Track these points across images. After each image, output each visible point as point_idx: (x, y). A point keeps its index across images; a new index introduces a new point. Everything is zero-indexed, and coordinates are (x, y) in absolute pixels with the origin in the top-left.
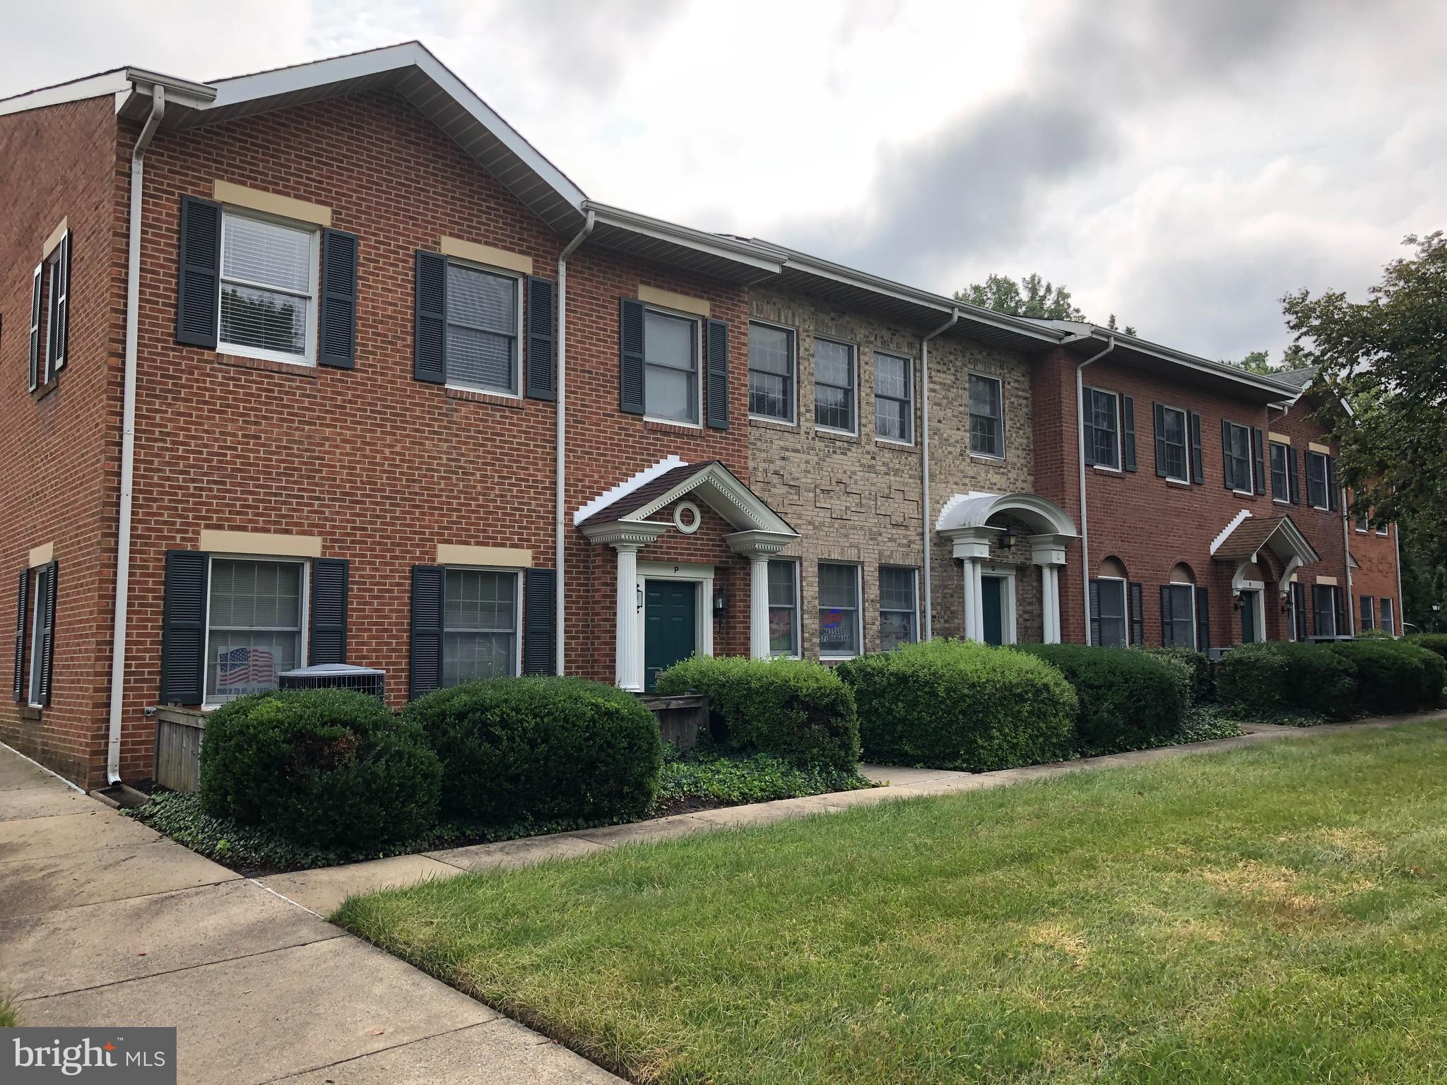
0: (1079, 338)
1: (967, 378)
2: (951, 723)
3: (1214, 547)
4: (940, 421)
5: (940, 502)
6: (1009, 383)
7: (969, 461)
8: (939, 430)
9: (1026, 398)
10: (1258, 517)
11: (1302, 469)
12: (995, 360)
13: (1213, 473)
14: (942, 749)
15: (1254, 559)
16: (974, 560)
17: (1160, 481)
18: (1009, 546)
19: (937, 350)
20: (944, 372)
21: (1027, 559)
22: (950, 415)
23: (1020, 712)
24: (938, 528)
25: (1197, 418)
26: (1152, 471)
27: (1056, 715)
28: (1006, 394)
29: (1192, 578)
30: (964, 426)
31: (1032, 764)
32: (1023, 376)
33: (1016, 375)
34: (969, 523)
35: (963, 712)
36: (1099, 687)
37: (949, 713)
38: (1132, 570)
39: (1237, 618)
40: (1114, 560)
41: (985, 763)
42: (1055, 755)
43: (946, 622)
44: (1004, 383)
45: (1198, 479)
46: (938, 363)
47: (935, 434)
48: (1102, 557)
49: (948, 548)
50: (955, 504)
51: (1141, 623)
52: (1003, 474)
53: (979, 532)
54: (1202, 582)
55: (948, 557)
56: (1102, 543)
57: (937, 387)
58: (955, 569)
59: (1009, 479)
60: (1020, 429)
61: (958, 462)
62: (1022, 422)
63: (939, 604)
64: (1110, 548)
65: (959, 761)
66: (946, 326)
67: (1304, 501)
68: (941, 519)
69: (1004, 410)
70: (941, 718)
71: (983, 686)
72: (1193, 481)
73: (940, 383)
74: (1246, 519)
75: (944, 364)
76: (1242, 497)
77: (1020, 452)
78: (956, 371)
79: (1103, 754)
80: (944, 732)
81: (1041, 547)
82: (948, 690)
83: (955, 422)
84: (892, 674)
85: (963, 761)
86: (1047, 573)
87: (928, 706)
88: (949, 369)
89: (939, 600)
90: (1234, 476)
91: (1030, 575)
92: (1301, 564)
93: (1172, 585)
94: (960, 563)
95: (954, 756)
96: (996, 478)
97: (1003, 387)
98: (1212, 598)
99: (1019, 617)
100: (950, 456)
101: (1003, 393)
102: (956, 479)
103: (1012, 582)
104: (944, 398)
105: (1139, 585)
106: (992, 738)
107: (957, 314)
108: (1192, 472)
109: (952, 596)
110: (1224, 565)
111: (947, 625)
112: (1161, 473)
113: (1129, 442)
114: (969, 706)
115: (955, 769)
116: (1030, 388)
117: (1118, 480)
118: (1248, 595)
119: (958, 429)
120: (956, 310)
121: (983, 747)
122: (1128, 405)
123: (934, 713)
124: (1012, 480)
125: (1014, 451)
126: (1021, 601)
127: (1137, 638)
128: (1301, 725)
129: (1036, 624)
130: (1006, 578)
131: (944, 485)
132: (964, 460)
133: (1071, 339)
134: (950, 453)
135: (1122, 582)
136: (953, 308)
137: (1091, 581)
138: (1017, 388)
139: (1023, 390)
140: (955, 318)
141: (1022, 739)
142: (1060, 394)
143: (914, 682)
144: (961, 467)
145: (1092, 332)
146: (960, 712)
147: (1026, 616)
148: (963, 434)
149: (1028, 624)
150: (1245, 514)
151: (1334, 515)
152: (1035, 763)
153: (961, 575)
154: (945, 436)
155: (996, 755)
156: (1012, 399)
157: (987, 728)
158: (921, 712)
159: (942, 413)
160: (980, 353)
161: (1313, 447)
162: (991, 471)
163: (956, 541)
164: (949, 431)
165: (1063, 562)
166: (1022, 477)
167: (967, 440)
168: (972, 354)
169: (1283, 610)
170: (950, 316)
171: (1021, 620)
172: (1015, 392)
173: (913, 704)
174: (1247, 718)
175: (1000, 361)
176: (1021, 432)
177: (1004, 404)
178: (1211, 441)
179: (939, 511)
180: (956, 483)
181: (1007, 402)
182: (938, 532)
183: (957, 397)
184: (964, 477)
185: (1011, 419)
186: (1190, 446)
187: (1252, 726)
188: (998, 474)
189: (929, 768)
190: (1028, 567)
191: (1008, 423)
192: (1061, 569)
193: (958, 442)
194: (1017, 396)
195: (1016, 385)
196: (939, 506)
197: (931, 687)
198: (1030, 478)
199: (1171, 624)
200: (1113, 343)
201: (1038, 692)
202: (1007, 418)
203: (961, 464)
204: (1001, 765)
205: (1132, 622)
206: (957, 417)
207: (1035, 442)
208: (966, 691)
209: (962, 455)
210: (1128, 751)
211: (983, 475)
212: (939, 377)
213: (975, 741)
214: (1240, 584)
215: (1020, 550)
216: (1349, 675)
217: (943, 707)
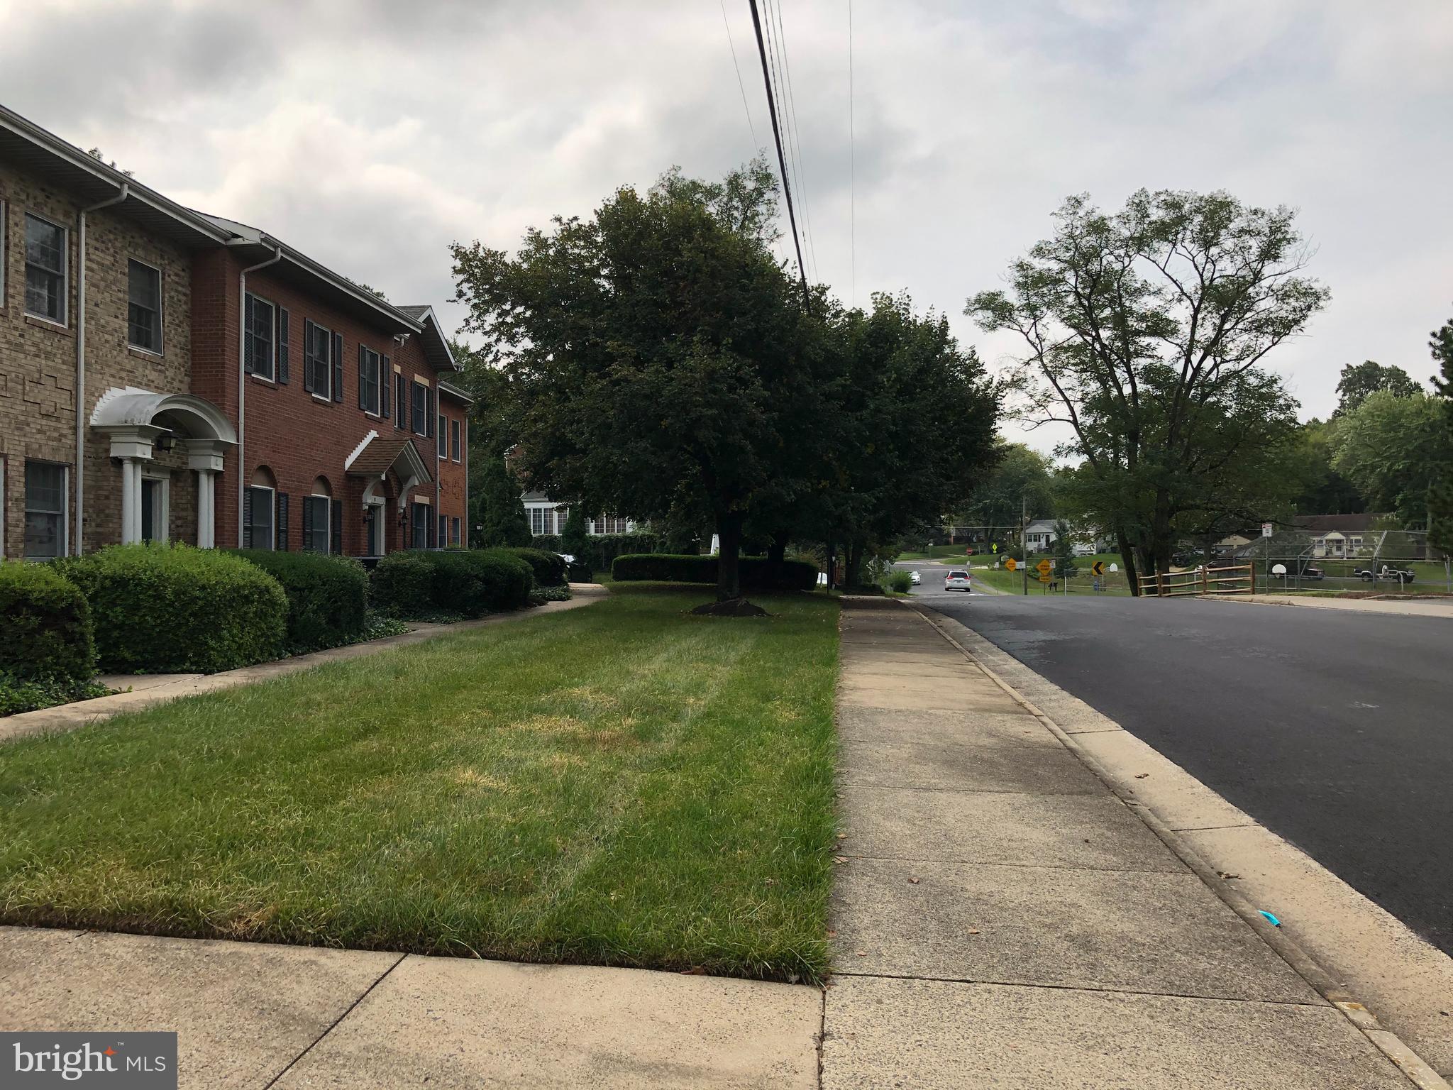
0: (247, 242)
1: (126, 262)
2: (179, 626)
3: (348, 463)
4: (97, 305)
5: (95, 394)
6: (169, 276)
7: (126, 353)
8: (95, 314)
9: (185, 295)
10: (385, 438)
11: (408, 397)
12: (156, 248)
13: (350, 393)
14: (168, 653)
15: (383, 477)
16: (135, 461)
17: (307, 396)
18: (169, 449)
19: (96, 225)
20: (102, 251)
21: (184, 463)
22: (108, 299)
23: (246, 613)
24: (93, 422)
25: (339, 338)
26: (301, 384)
27: (274, 616)
28: (166, 287)
29: (329, 491)
30: (122, 314)
31: (254, 664)
32: (183, 270)
33: (176, 268)
34: (132, 420)
35: (193, 614)
36: (303, 590)
37: (177, 615)
38: (280, 480)
39: (365, 529)
40: (265, 470)
41: (214, 665)
42: (271, 654)
43: (98, 526)
44: (164, 274)
45: (338, 398)
46: (96, 240)
47: (92, 318)
48: (255, 467)
49: (104, 446)
50: (111, 398)
51: (286, 532)
52: (160, 371)
53: (143, 431)
54: (337, 496)
55: (103, 455)
56: (256, 452)
57: (95, 266)
58: (112, 469)
59: (166, 377)
60: (179, 326)
61: (115, 353)
62: (181, 318)
63: (92, 506)
64: (263, 457)
65: (188, 664)
66: (112, 201)
67: (408, 427)
68: (95, 412)
69: (163, 304)
70: (168, 620)
71: (214, 587)
72: (334, 399)
73: (98, 263)
74: (374, 439)
75: (103, 242)
76: (372, 419)
77: (178, 351)
78: (115, 252)
79: (308, 652)
80: (171, 636)
81: (202, 452)
82: (177, 594)
83: (113, 309)
84: (106, 578)
85: (192, 664)
86: (204, 479)
87: (151, 609)
88: (108, 249)
89: (92, 502)
90: (367, 398)
91: (186, 481)
92: (417, 483)
93: (315, 498)
94: (118, 462)
95: (183, 658)
96: (153, 375)
97: (163, 279)
98: (345, 510)
99: (172, 522)
100: (107, 345)
101: (163, 285)
102: (113, 372)
103: (166, 485)
104: (102, 279)
105: (287, 496)
106: (221, 639)
107: (126, 191)
108: (333, 389)
109: (107, 498)
110: (355, 480)
111: (99, 530)
112: (309, 388)
113: (283, 353)
114: (201, 608)
115: (183, 672)
116: (190, 285)
117: (272, 391)
118: (373, 508)
119: (116, 317)
120: (126, 186)
121: (213, 649)
122: (282, 317)
123: (159, 617)
124: (169, 380)
125: (173, 349)
126: (174, 507)
127: (282, 545)
128: (447, 623)
129: (189, 530)
130: (159, 482)
131: (99, 376)
132: (121, 351)
133: (239, 241)
134: (107, 341)
135: (271, 491)
136: (121, 183)
137: (245, 489)
138: (177, 283)
139: (183, 286)
140: (125, 195)
141: (248, 639)
142: (224, 296)
143: (136, 585)
144: (119, 359)
145: (262, 239)
146: (190, 615)
147: (179, 522)
148: (122, 323)
149: (182, 530)
150: (373, 434)
151: (430, 441)
152: (257, 662)
153: (120, 475)
154: (102, 321)
155: (226, 656)
156: (173, 294)
157: (218, 629)
158: (145, 615)
159: (100, 296)
160: (141, 237)
161: (419, 379)
162: (149, 367)
163: (113, 439)
164: (106, 317)
165: (221, 468)
166: (179, 377)
167: (126, 330)
168: (132, 237)
169: (400, 524)
170: (119, 192)
171: (173, 526)
172: (175, 286)
173: (135, 608)
174: (402, 616)
175: (161, 250)
176: (180, 330)
177: (163, 298)
178: (349, 364)
179: (95, 405)
180: (113, 376)
181: (167, 295)
182: (93, 428)
183: (115, 281)
184: (122, 370)
185: (170, 314)
186: (333, 366)
187: (414, 625)
188: (155, 370)
189: (151, 673)
190: (184, 471)
191: (168, 319)
192: (217, 475)
193: (116, 331)
194: (176, 291)
195: (176, 279)
196: (93, 398)
197: (155, 591)
198: (187, 379)
199: (311, 534)
200: (280, 254)
201: (261, 593)
202: (167, 312)
203: (118, 355)
204: (227, 666)
205: (278, 531)
206: (115, 302)
207: (193, 342)
208: (197, 593)
209: (119, 345)
210: (327, 648)
211: (140, 370)
212: (98, 256)
213: (206, 644)
214: (369, 499)
215: (178, 453)
216: (480, 579)
217: (171, 610)
